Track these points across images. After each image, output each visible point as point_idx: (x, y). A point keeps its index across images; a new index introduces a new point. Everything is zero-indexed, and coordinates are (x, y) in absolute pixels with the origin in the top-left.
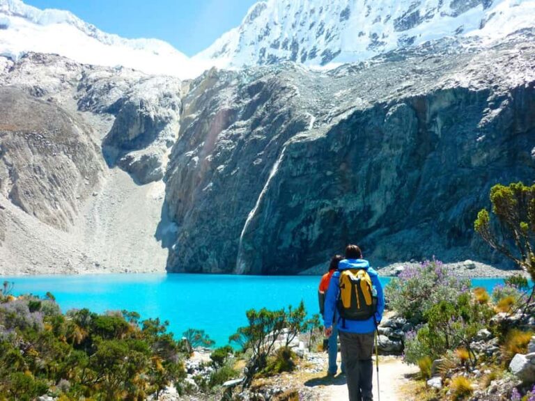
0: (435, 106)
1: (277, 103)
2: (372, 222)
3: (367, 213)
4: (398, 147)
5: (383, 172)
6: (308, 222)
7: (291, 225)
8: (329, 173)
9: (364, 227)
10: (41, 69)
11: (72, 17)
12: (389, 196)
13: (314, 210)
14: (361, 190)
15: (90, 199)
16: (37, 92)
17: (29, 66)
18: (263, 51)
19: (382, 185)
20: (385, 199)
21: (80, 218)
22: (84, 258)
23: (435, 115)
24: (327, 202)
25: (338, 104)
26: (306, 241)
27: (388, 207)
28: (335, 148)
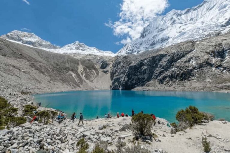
0: (156, 58)
1: (127, 60)
2: (145, 80)
3: (144, 78)
4: (149, 66)
5: (147, 71)
6: (133, 80)
7: (130, 81)
8: (137, 71)
9: (143, 81)
10: (90, 57)
11: (96, 48)
12: (148, 75)
13: (134, 78)
14: (142, 74)
15: (97, 77)
16: (89, 60)
17: (88, 56)
18: (127, 51)
19: (147, 73)
20: (147, 76)
21: (95, 80)
22: (96, 87)
23: (156, 59)
24: (136, 76)
25: (138, 59)
26: (133, 83)
27: (148, 77)
28: (138, 67)
